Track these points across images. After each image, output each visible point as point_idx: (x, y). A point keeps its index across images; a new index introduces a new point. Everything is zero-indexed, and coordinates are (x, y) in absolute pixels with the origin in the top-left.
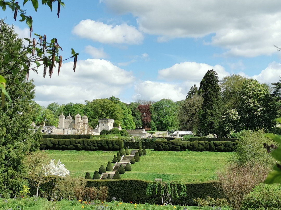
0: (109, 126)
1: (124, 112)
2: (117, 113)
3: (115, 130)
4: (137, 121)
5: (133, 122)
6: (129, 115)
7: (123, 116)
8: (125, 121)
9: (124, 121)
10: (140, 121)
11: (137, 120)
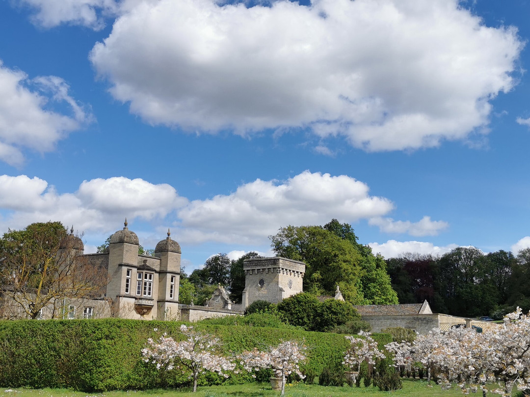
0: (280, 286)
1: (366, 263)
2: (344, 262)
3: (299, 302)
4: (404, 295)
5: (390, 289)
6: (379, 271)
7: (361, 270)
8: (369, 288)
9: (365, 287)
10: (410, 294)
11: (403, 293)
